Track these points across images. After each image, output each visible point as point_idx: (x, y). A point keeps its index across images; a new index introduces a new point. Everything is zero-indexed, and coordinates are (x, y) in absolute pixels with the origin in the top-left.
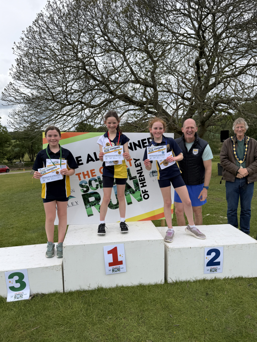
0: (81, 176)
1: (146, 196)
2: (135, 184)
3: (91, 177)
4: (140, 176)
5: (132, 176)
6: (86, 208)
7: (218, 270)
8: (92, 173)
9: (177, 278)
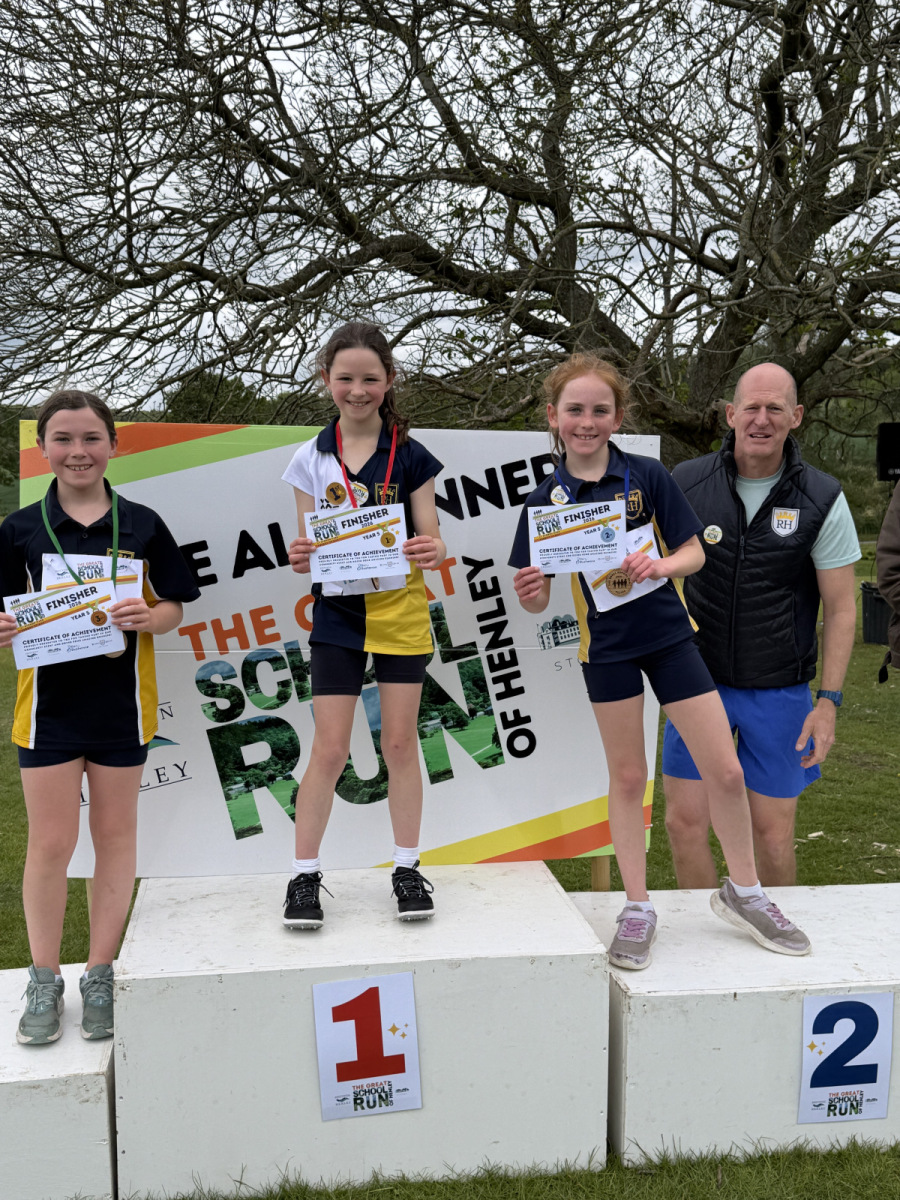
0: (208, 638)
1: (521, 743)
2: (469, 684)
3: (254, 646)
4: (493, 644)
5: (456, 642)
6: (228, 797)
7: (865, 1106)
8: (260, 627)
9: (668, 1143)
